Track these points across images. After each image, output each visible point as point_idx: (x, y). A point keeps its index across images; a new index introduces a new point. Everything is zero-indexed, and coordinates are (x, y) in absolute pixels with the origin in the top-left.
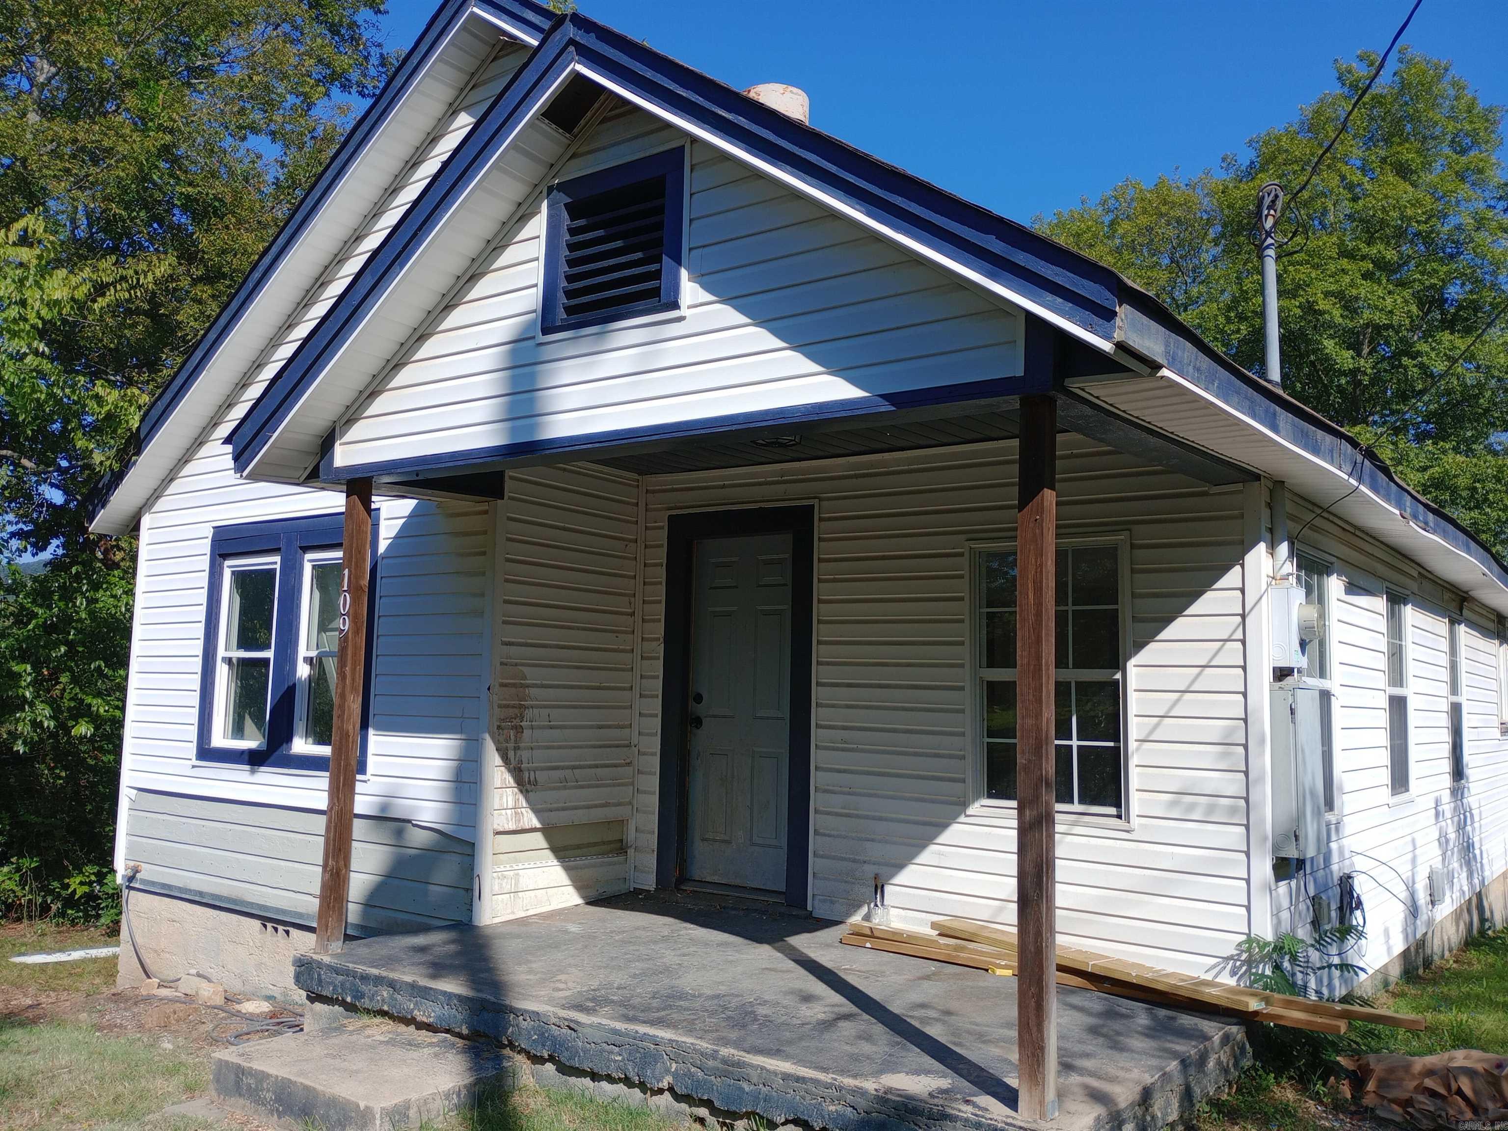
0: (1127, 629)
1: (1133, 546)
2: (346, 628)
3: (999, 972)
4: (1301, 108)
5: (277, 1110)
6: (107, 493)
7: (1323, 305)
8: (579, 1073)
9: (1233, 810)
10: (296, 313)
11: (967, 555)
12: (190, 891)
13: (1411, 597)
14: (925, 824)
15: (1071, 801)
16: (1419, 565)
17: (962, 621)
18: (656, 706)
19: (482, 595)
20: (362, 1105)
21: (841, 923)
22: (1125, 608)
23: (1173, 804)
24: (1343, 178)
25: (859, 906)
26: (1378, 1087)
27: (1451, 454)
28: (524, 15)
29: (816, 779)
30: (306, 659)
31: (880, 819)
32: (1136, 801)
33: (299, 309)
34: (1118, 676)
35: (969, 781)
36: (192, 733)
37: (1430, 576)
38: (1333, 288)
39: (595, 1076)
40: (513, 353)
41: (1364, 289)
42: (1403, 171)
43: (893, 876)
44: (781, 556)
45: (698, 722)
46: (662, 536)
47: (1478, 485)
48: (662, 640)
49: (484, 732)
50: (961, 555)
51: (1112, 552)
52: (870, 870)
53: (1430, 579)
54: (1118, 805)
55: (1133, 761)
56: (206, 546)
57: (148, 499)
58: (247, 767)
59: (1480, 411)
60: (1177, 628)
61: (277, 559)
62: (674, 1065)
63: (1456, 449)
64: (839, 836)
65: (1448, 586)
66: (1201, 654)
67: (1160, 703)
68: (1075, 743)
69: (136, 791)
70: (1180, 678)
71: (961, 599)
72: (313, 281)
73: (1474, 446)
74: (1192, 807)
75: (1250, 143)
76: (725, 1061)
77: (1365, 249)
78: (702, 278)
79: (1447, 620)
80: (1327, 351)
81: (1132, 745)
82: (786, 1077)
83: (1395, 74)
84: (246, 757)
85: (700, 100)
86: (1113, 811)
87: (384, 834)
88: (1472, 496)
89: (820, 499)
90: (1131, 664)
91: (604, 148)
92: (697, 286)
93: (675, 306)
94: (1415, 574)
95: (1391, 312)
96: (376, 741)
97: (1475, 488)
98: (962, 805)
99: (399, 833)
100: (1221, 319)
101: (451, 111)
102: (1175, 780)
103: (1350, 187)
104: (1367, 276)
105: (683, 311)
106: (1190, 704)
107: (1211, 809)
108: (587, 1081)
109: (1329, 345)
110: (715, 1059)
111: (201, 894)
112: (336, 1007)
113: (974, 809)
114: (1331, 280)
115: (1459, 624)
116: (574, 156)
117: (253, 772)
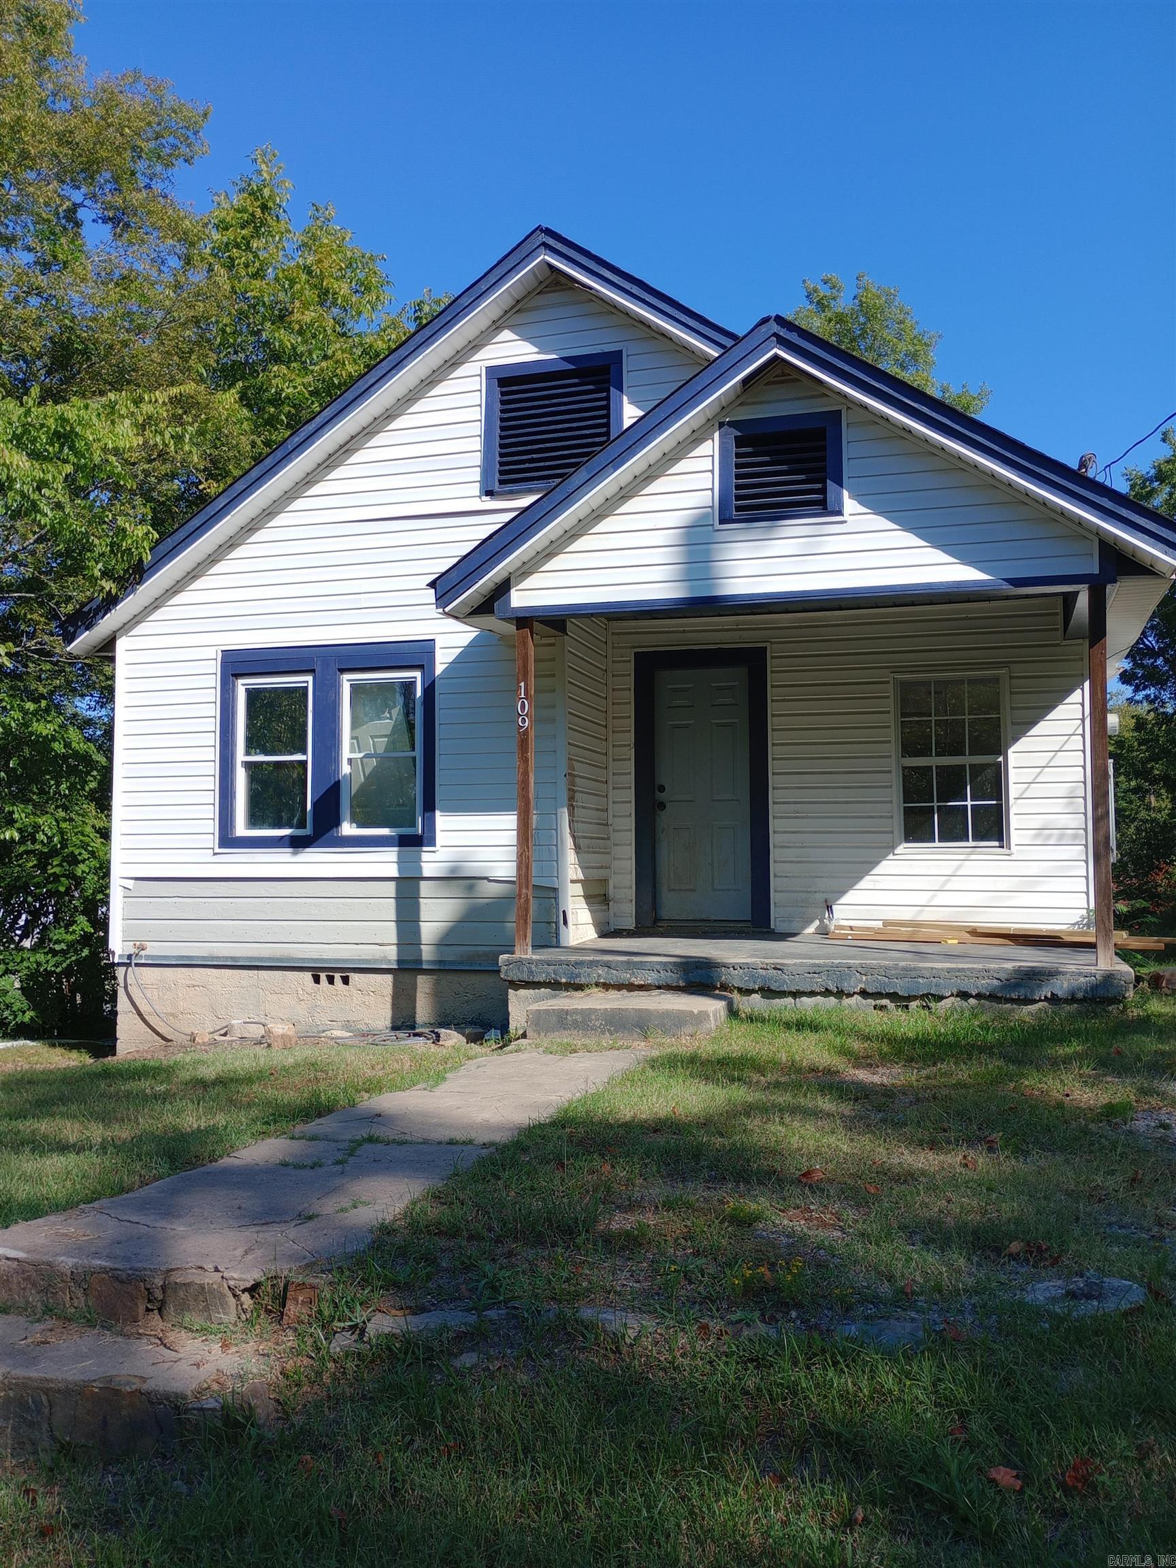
0: (1007, 729)
1: (1011, 677)
2: (526, 724)
3: (950, 942)
5: (609, 1030)
6: (94, 616)
8: (782, 994)
9: (1075, 837)
10: (315, 473)
11: (892, 682)
12: (218, 958)
14: (861, 863)
15: (967, 840)
17: (889, 727)
18: (630, 795)
19: (554, 707)
20: (696, 1011)
21: (794, 935)
22: (1007, 717)
23: (1037, 836)
25: (812, 922)
26: (1167, 984)
28: (601, 273)
29: (774, 839)
30: (350, 761)
31: (827, 862)
32: (1015, 837)
33: (318, 470)
34: (1001, 759)
35: (896, 832)
36: (212, 826)
39: (796, 994)
40: (688, 535)
43: (839, 898)
44: (733, 684)
45: (662, 806)
46: (631, 667)
48: (632, 745)
49: (563, 807)
50: (888, 682)
51: (996, 680)
52: (820, 897)
54: (1000, 839)
55: (1012, 811)
56: (215, 667)
57: (125, 624)
58: (290, 850)
60: (1041, 728)
61: (310, 678)
62: (864, 978)
64: (793, 877)
66: (1055, 743)
67: (1029, 775)
68: (969, 803)
69: (133, 881)
70: (1042, 759)
71: (888, 712)
72: (337, 447)
74: (1049, 837)
76: (904, 969)
78: (857, 496)
81: (1011, 801)
82: (949, 971)
84: (288, 842)
85: (891, 392)
86: (997, 844)
87: (456, 889)
89: (771, 643)
90: (1010, 751)
91: (769, 402)
92: (856, 502)
93: (840, 513)
96: (442, 821)
98: (892, 848)
99: (471, 888)
101: (494, 327)
102: (1037, 822)
105: (846, 517)
106: (1048, 774)
107: (1061, 837)
108: (790, 1000)
110: (895, 969)
111: (233, 958)
112: (543, 990)
113: (900, 849)
116: (741, 404)
117: (295, 854)
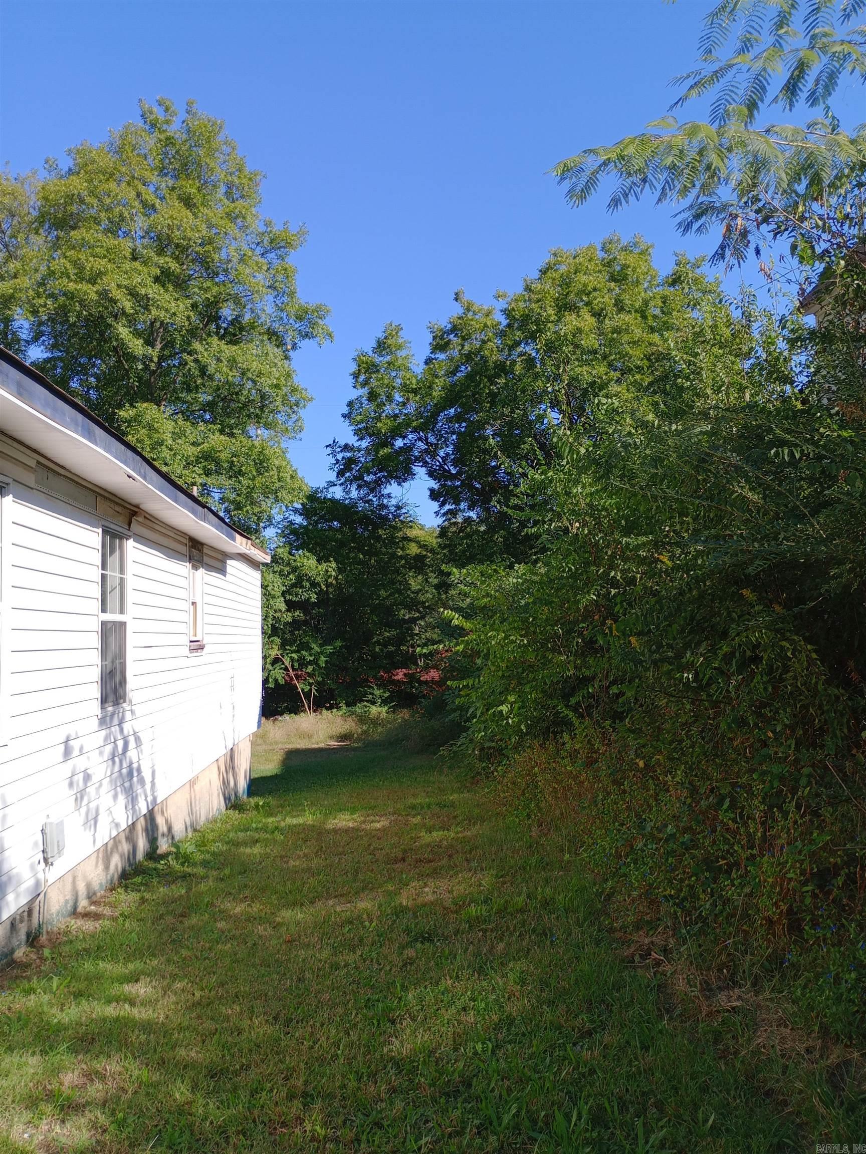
4: (110, 131)
7: (117, 294)
13: (13, 485)
16: (35, 451)
24: (139, 195)
27: (217, 434)
37: (62, 471)
38: (125, 283)
41: (153, 291)
42: (188, 202)
47: (234, 459)
53: (64, 476)
59: (240, 405)
63: (222, 432)
65: (102, 492)
73: (235, 431)
75: (69, 153)
77: (156, 258)
79: (100, 530)
80: (121, 336)
83: (183, 122)
88: (231, 468)
94: (33, 464)
95: (174, 314)
97: (233, 461)
100: (31, 293)
103: (144, 204)
104: (157, 280)
109: (123, 331)
114: (126, 276)
115: (127, 539)
